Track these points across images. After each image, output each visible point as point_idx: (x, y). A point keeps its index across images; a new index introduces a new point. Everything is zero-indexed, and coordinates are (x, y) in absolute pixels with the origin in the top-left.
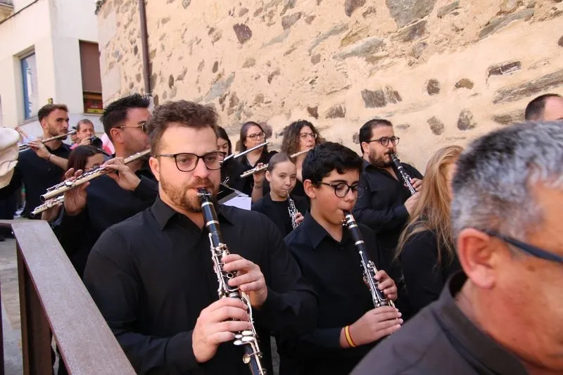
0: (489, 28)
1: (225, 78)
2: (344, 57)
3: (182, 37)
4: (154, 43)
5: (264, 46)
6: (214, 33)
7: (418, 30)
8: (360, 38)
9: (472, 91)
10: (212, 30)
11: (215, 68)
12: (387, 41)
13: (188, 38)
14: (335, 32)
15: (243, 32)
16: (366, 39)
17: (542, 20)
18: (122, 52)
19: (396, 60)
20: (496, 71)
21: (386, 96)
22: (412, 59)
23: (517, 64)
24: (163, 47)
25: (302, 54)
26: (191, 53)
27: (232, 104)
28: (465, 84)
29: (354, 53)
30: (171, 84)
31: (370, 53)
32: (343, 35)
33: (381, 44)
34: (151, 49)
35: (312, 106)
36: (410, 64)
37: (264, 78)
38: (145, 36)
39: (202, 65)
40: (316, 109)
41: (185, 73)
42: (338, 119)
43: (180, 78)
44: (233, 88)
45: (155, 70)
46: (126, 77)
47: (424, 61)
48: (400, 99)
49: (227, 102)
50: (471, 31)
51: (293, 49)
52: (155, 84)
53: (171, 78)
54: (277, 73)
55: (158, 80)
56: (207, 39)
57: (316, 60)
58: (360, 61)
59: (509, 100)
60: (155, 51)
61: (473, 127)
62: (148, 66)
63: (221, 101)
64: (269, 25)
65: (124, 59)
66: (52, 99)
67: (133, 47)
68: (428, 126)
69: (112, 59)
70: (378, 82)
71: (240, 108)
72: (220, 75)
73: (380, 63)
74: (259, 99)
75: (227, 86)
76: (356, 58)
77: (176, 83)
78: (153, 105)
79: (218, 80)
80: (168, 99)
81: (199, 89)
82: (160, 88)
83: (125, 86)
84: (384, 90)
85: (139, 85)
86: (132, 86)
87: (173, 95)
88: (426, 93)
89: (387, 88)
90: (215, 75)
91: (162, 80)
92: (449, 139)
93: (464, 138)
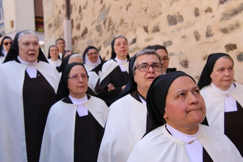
1: (106, 7)
11: (101, 2)
20: (222, 2)
21: (178, 18)
27: (109, 25)
28: (209, 10)
30: (80, 11)
35: (146, 25)
37: (125, 7)
40: (147, 27)
41: (87, 4)
42: (157, 33)
43: (85, 8)
44: (110, 15)
45: (72, 2)
46: (57, 7)
48: (183, 20)
49: (107, 24)
52: (71, 12)
53: (80, 7)
54: (130, 5)
55: (73, 9)
59: (227, 19)
61: (212, 35)
63: (104, 23)
66: (13, 21)
68: (194, 36)
70: (174, 10)
71: (113, 28)
72: (104, 6)
74: (122, 21)
75: (107, 13)
77: (83, 11)
78: (71, 26)
79: (103, 9)
80: (78, 22)
81: (94, 15)
82: (74, 14)
83: (56, 12)
84: (177, 15)
85: (64, 12)
86: (60, 12)
87: (81, 19)
88: (194, 16)
89: (178, 13)
90: (101, 6)
91: (75, 9)
92: (202, 43)
93: (208, 42)
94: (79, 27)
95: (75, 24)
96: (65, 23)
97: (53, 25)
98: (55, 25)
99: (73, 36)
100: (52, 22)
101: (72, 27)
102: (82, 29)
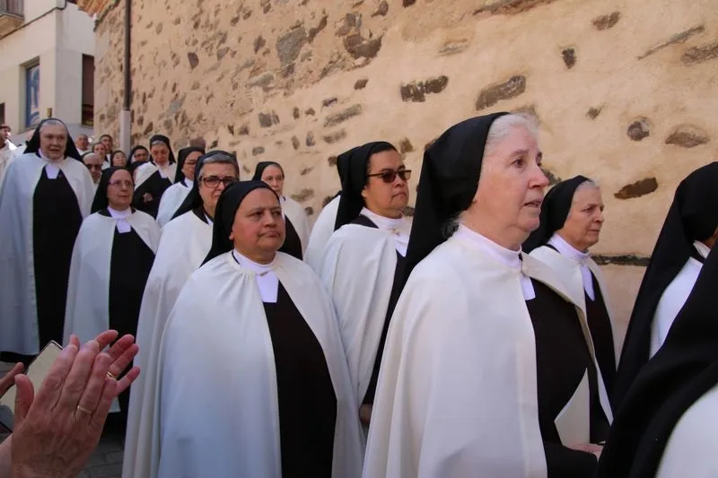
0: (325, 72)
1: (180, 98)
2: (252, 85)
3: (154, 59)
4: (135, 64)
5: (206, 72)
6: (175, 59)
7: (291, 69)
8: (261, 72)
9: (314, 118)
10: (174, 55)
11: (174, 90)
12: (275, 75)
13: (158, 61)
14: (247, 65)
15: (193, 59)
16: (264, 74)
17: (348, 70)
18: (111, 68)
19: (279, 91)
20: (327, 103)
21: (272, 119)
22: (287, 91)
23: (336, 100)
24: (141, 67)
25: (227, 81)
26: (159, 74)
27: (183, 121)
28: (311, 112)
29: (256, 84)
30: (144, 101)
31: (265, 84)
32: (251, 68)
33: (271, 78)
34: (133, 67)
35: (231, 125)
36: (285, 94)
37: (204, 99)
38: (128, 55)
39: (166, 84)
40: (233, 127)
41: (154, 91)
42: (246, 136)
43: (150, 96)
44: (184, 107)
45: (134, 87)
46: (112, 92)
47: (293, 93)
48: (279, 121)
49: (180, 119)
50: (316, 73)
51: (222, 76)
52: (132, 100)
53: (145, 94)
54: (212, 96)
55: (135, 97)
56: (170, 63)
57: (235, 87)
58: (259, 90)
59: (332, 125)
60: (135, 70)
61: (314, 144)
62: (128, 83)
63: (176, 118)
64: (210, 55)
65: (112, 75)
66: (51, 109)
67: (119, 64)
68: (292, 142)
69: (104, 74)
70: (267, 108)
71: (188, 125)
72: (177, 95)
73: (272, 92)
74: (200, 117)
75: (181, 105)
76: (257, 88)
77: (148, 100)
78: (130, 119)
79: (175, 99)
80: (141, 114)
81: (163, 106)
82: (136, 104)
83: (112, 100)
84: (271, 114)
85: (122, 100)
86: (116, 100)
87: (145, 111)
88: (293, 118)
89: (273, 112)
90: (173, 95)
91: (138, 96)
92: (301, 153)
93: (308, 153)
94: (141, 121)
95: (136, 118)
96: (122, 115)
97: (106, 117)
98: (109, 117)
99: (133, 133)
100: (105, 112)
101: (133, 121)
102: (145, 124)
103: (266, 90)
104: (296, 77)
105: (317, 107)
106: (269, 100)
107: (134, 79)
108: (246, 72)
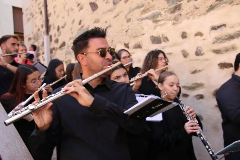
0: (212, 8)
1: (85, 28)
2: (142, 19)
3: (64, 7)
4: (50, 9)
5: (104, 13)
6: (80, 6)
7: (178, 8)
8: (150, 11)
9: (203, 38)
10: (79, 5)
11: (80, 23)
12: (163, 13)
13: (67, 8)
14: (138, 7)
15: (94, 6)
16: (153, 12)
18: (34, 13)
19: (167, 22)
20: (214, 28)
21: (162, 39)
22: (175, 22)
23: (224, 25)
24: (55, 12)
25: (122, 17)
26: (68, 15)
28: (199, 34)
29: (147, 18)
30: (58, 29)
31: (155, 18)
32: (142, 9)
33: (160, 14)
34: (49, 12)
35: (126, 43)
36: (174, 24)
38: (46, 6)
39: (73, 21)
40: (128, 44)
41: (65, 24)
42: (139, 49)
43: (63, 27)
45: (50, 23)
46: (36, 26)
47: (180, 23)
48: (168, 40)
50: (203, 9)
51: (118, 15)
52: (50, 30)
53: (59, 27)
54: (110, 26)
55: (52, 28)
56: (76, 9)
57: (129, 21)
58: (150, 22)
59: (220, 42)
60: (50, 14)
61: (202, 55)
62: (47, 21)
64: (106, 3)
65: (35, 17)
67: (40, 11)
68: (181, 54)
69: (29, 16)
70: (158, 32)
72: (82, 27)
73: (159, 23)
76: (148, 20)
77: (61, 30)
79: (81, 29)
80: (57, 37)
81: (72, 33)
82: (53, 32)
83: (35, 30)
84: (161, 36)
85: (44, 29)
86: (39, 30)
87: (59, 35)
88: (181, 38)
89: (162, 35)
90: (80, 26)
91: (54, 28)
92: (191, 60)
93: (198, 60)
94: (57, 41)
95: (54, 39)
96: (46, 38)
97: (32, 39)
98: (34, 39)
99: (52, 47)
100: (31, 36)
101: (51, 40)
102: (60, 43)
103: (156, 21)
104: (183, 12)
105: (206, 30)
106: (159, 27)
107: (51, 19)
108: (138, 12)
